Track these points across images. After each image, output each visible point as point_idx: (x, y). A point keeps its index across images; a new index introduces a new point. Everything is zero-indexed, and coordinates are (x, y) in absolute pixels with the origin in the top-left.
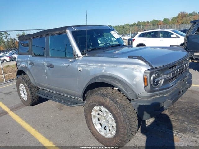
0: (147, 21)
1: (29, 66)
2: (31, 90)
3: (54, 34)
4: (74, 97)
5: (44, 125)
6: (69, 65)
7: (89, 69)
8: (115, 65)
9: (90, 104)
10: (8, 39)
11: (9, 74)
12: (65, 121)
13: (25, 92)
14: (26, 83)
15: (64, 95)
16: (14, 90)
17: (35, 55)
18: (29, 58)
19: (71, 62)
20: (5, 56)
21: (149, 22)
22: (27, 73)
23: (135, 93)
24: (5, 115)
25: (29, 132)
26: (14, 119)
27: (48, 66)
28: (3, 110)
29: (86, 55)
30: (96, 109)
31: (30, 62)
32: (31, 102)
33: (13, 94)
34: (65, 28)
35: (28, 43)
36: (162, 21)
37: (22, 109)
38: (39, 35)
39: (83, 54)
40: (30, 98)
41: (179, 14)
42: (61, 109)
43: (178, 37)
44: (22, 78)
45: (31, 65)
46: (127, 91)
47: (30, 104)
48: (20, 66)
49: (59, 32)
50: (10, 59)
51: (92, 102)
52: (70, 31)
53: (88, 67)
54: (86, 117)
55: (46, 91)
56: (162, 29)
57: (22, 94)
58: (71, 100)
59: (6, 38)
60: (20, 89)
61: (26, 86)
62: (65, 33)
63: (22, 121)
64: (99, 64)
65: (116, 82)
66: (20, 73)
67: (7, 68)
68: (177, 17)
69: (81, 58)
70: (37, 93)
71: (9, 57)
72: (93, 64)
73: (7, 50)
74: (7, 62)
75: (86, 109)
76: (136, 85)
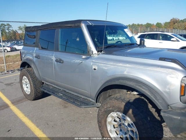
0: (141, 24)
1: (35, 59)
2: (34, 84)
3: (66, 27)
4: (83, 97)
5: (48, 125)
6: (82, 62)
7: (106, 68)
8: (142, 67)
9: (106, 108)
10: (10, 30)
11: (10, 64)
12: (71, 121)
13: (28, 85)
14: (30, 76)
15: (72, 93)
16: (16, 81)
17: (42, 48)
18: (35, 51)
19: (84, 59)
20: (7, 46)
21: (143, 24)
22: (32, 66)
23: (166, 102)
24: (6, 108)
25: (32, 132)
26: (16, 114)
27: (57, 61)
28: (5, 103)
29: (103, 52)
30: (113, 115)
31: (36, 54)
32: (34, 97)
33: (14, 86)
34: (80, 21)
35: (35, 35)
36: (155, 25)
37: (24, 103)
38: (48, 27)
39: (98, 52)
40: (33, 92)
41: (172, 20)
42: (66, 107)
43: (178, 41)
44: (26, 71)
45: (37, 58)
46: (158, 100)
47: (32, 99)
48: (25, 58)
49: (73, 25)
50: (11, 50)
51: (110, 107)
52: (85, 25)
53: (105, 66)
54: (99, 122)
55: (51, 87)
56: (162, 32)
57: (25, 87)
58: (80, 99)
59: (8, 29)
60: (23, 81)
61: (31, 79)
62: (80, 26)
63: (25, 117)
64: (120, 63)
65: (143, 87)
66: (25, 65)
67: (8, 58)
68: (169, 23)
69: (96, 55)
70: (42, 88)
71: (11, 48)
72: (112, 63)
73: (8, 40)
74: (8, 52)
75: (101, 113)
76: (169, 93)
